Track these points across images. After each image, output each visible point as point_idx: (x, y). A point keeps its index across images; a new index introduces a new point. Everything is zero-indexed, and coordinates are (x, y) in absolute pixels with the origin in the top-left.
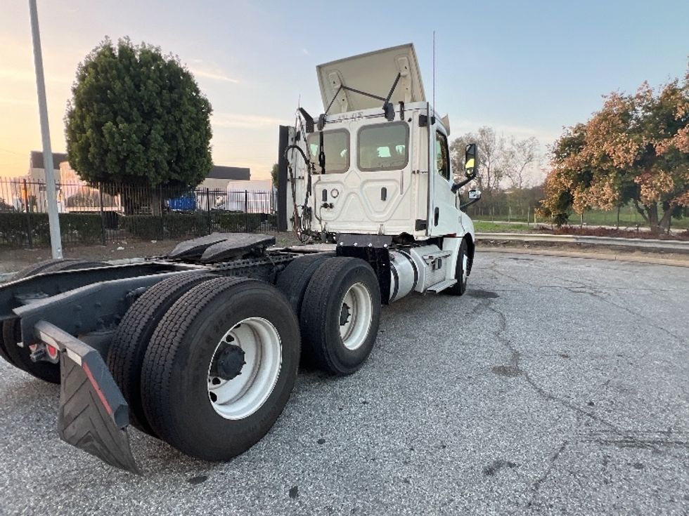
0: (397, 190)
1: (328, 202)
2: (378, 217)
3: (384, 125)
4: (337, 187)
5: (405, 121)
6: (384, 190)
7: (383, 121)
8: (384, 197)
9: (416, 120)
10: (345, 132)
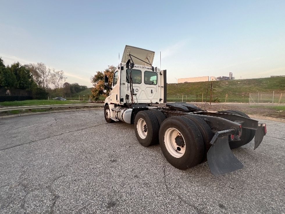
0: (155, 90)
1: (134, 93)
2: (150, 98)
3: (152, 72)
4: (138, 88)
5: (157, 72)
6: (152, 90)
7: (151, 71)
8: (152, 92)
9: (159, 73)
10: (140, 71)
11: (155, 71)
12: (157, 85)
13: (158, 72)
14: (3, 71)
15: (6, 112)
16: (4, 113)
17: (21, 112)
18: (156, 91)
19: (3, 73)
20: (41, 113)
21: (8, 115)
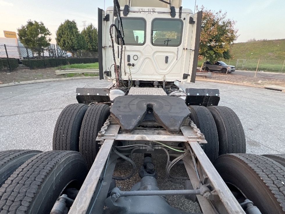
0: (174, 57)
1: (131, 63)
2: (163, 72)
3: (169, 20)
5: (182, 19)
6: (167, 58)
7: (169, 16)
8: (167, 61)
9: (188, 20)
10: (143, 20)
11: (177, 16)
12: (181, 47)
13: (184, 19)
14: (76, 34)
15: (63, 74)
16: (62, 75)
17: (75, 75)
18: (177, 60)
19: (76, 36)
20: (93, 77)
21: (65, 77)
